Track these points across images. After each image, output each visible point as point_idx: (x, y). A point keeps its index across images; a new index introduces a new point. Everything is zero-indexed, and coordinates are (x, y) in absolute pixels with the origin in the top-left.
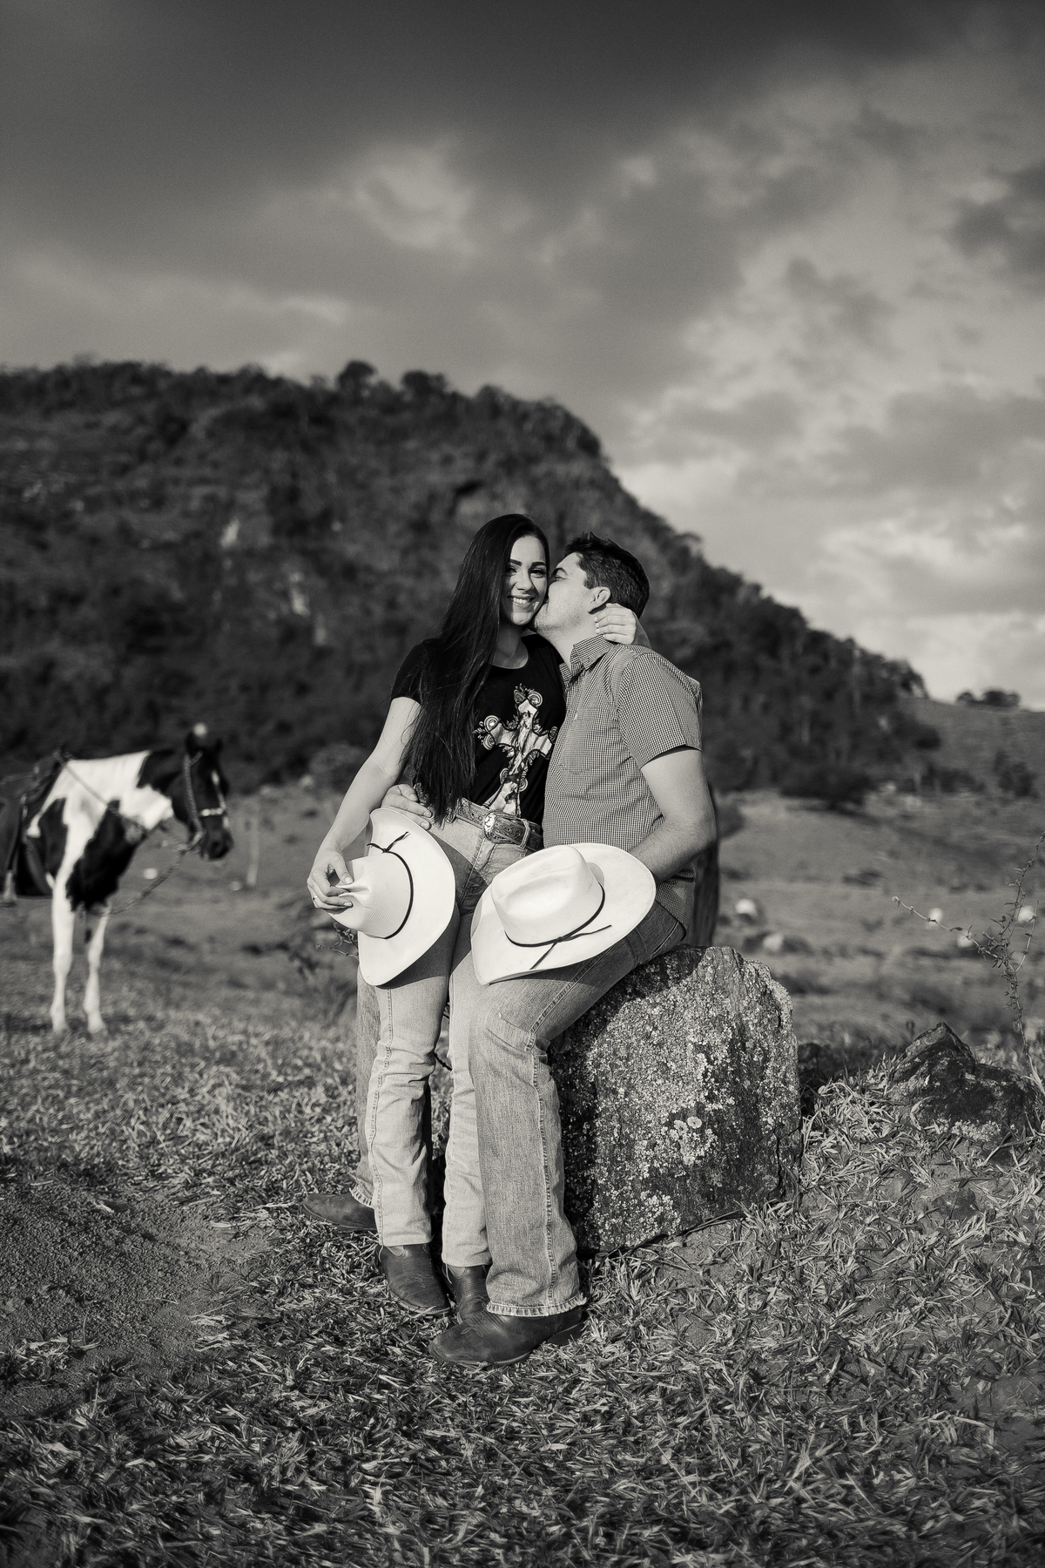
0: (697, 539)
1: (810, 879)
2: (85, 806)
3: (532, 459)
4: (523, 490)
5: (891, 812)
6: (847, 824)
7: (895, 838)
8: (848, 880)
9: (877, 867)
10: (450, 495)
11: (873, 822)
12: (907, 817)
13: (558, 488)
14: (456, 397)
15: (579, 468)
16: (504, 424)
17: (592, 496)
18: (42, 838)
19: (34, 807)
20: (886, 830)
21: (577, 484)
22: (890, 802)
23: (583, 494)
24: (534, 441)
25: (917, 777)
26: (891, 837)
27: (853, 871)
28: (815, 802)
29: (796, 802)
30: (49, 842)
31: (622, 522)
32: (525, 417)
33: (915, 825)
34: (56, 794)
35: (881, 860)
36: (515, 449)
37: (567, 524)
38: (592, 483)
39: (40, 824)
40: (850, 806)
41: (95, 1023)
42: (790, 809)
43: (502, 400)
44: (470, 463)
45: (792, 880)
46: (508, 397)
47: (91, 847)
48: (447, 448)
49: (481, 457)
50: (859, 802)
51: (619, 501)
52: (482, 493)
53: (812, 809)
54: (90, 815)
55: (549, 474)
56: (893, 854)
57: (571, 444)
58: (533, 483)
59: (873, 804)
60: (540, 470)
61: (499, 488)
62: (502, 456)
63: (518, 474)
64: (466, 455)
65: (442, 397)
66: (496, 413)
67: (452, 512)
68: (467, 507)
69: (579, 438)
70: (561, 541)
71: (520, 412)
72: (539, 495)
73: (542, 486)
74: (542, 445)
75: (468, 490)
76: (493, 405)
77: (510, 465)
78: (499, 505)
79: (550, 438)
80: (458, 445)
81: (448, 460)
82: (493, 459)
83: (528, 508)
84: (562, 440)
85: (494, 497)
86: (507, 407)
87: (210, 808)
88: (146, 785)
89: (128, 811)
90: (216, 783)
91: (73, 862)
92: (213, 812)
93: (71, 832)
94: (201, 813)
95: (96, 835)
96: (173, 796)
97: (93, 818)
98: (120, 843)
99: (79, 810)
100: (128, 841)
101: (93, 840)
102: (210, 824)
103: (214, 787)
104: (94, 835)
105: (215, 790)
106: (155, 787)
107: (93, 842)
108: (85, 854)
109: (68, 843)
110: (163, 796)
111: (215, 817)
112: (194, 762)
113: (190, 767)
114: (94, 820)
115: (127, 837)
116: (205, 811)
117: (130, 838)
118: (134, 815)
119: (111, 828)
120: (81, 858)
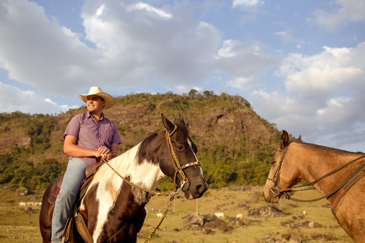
0: (275, 125)
3: (235, 109)
4: (233, 116)
8: (323, 206)
10: (216, 118)
13: (241, 115)
14: (216, 96)
15: (246, 110)
16: (228, 101)
17: (249, 116)
21: (245, 114)
23: (247, 116)
24: (235, 105)
27: (324, 204)
31: (256, 122)
36: (230, 107)
37: (244, 123)
38: (249, 113)
39: (84, 203)
44: (220, 111)
47: (112, 212)
48: (215, 108)
49: (223, 109)
51: (256, 117)
52: (223, 117)
54: (112, 192)
55: (238, 112)
57: (243, 104)
58: (235, 114)
60: (236, 111)
61: (227, 116)
62: (228, 109)
63: (231, 113)
64: (219, 109)
65: (213, 96)
66: (225, 99)
67: (216, 122)
68: (220, 121)
69: (245, 103)
70: (243, 127)
71: (231, 98)
72: (237, 117)
73: (237, 115)
74: (237, 106)
75: (220, 117)
76: (225, 97)
77: (229, 111)
78: (227, 120)
79: (238, 104)
80: (217, 107)
81: (215, 110)
82: (225, 109)
83: (234, 120)
84: (241, 104)
85: (226, 118)
86: (228, 97)
87: (189, 162)
88: (144, 161)
89: (134, 181)
90: (190, 145)
91: (101, 225)
92: (192, 164)
93: (100, 205)
94: (183, 167)
95: (115, 204)
96: (160, 161)
97: (114, 192)
98: (132, 205)
99: (106, 189)
100: (137, 202)
101: (113, 208)
102: (190, 173)
103: (190, 147)
104: (113, 204)
105: (191, 149)
106: (149, 161)
107: (113, 209)
108: (108, 218)
109: (98, 213)
110: (153, 164)
111: (194, 168)
112: (172, 133)
113: (171, 137)
114: (114, 194)
115: (136, 200)
116: (186, 165)
117: (138, 200)
118: (138, 183)
119: (126, 196)
120: (106, 222)
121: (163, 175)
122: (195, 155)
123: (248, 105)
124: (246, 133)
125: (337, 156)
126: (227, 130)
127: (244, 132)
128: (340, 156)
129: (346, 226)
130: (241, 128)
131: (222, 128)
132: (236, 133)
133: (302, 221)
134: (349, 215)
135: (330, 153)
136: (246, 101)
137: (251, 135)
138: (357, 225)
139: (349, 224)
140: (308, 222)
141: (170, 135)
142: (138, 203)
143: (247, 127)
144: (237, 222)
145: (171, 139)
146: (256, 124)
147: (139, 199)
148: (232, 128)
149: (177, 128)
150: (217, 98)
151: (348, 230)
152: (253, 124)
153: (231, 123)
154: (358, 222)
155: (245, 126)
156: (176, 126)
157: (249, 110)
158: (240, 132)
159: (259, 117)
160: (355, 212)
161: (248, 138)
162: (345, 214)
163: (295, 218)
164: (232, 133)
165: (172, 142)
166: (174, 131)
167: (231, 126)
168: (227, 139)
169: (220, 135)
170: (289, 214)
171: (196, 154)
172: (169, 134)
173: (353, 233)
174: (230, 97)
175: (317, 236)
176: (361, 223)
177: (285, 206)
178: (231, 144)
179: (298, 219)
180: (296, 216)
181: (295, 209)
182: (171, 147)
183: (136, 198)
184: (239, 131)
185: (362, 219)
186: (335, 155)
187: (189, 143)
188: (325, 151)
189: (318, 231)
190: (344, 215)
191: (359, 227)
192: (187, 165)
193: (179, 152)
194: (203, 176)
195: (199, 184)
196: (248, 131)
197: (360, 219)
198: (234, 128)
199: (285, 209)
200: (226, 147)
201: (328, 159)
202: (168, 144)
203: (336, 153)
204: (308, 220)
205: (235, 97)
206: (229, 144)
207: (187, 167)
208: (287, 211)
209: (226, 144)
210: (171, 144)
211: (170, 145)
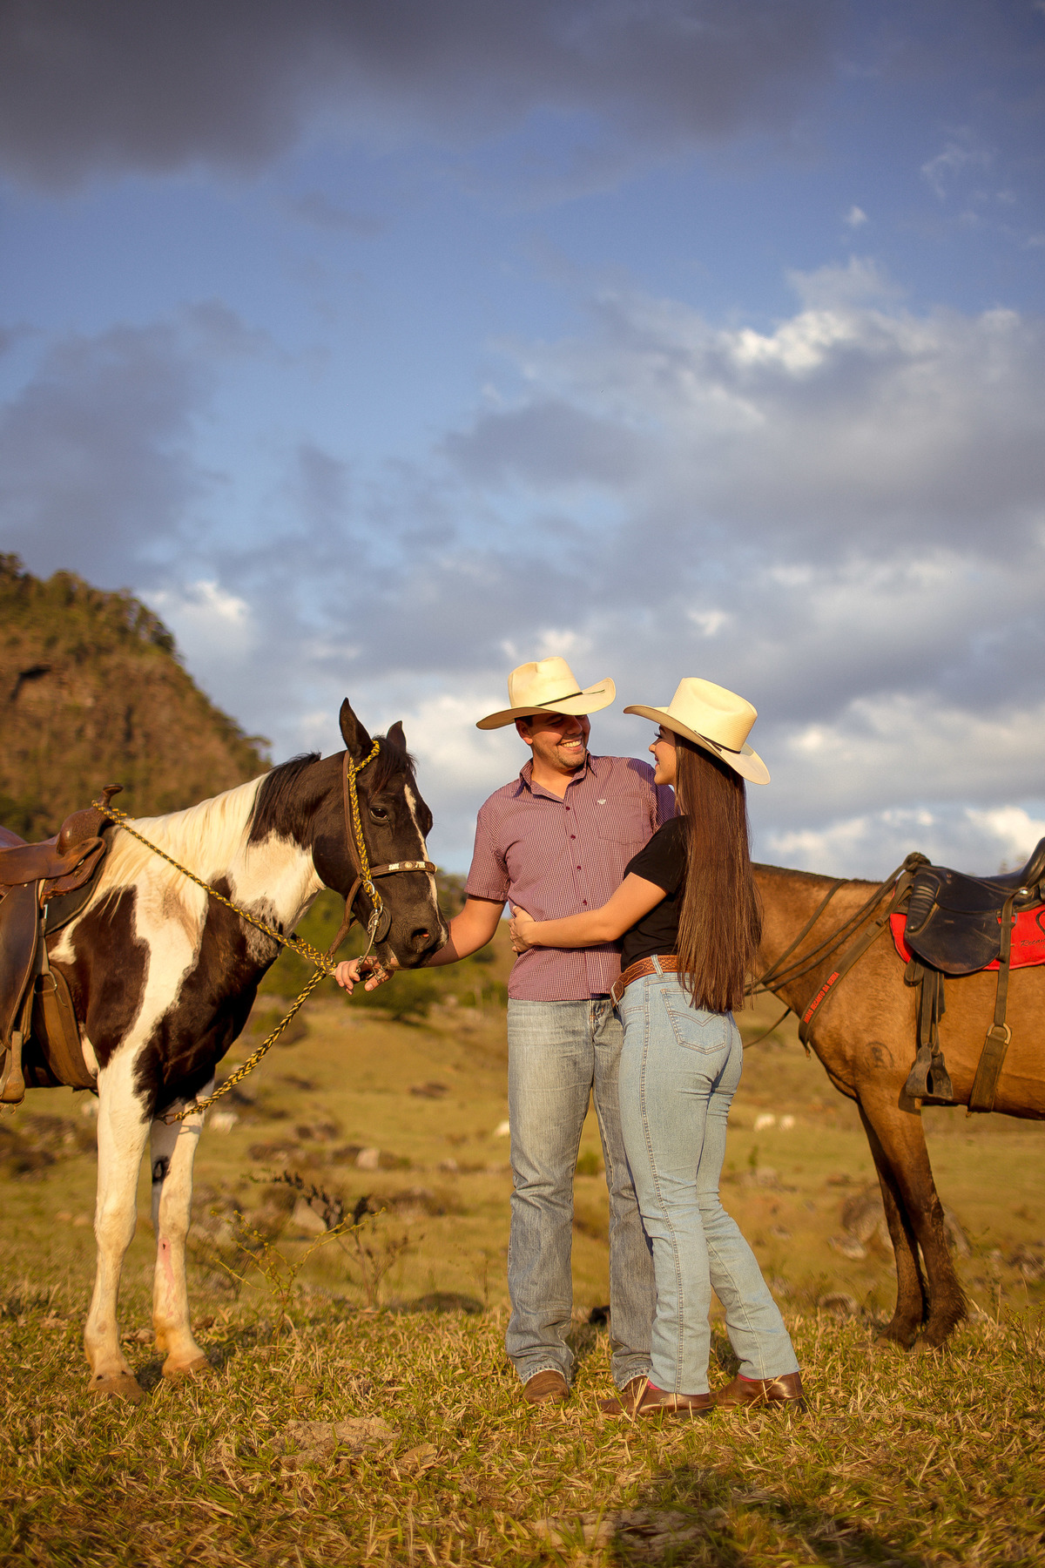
0: (267, 743)
1: (380, 1091)
2: (172, 904)
3: (104, 650)
4: (92, 680)
5: (453, 1025)
6: (411, 1035)
7: (459, 1051)
8: (415, 1092)
9: (443, 1081)
10: (16, 678)
11: (437, 1034)
12: (467, 1030)
13: (129, 681)
14: (27, 579)
15: (151, 662)
16: (77, 613)
17: (162, 692)
18: (80, 967)
19: (61, 906)
20: (449, 1042)
21: (148, 679)
22: (451, 1015)
23: (154, 689)
24: (107, 631)
25: (478, 991)
26: (455, 1050)
27: (420, 1084)
28: (381, 1013)
29: (362, 1012)
30: (97, 979)
31: (191, 720)
32: (99, 606)
33: (474, 1038)
34: (112, 879)
35: (444, 1073)
36: (87, 639)
37: (136, 718)
38: (164, 679)
39: (74, 939)
40: (415, 1018)
41: (182, 1349)
42: (356, 1020)
43: (77, 587)
44: (39, 648)
45: (361, 1091)
46: (84, 586)
47: (192, 983)
48: (15, 630)
49: (51, 642)
50: (423, 1014)
51: (190, 699)
52: (47, 678)
53: (377, 1019)
54: (184, 921)
55: (120, 666)
56: (457, 1067)
57: (145, 636)
58: (104, 674)
59: (436, 1017)
60: (111, 661)
61: (66, 677)
62: (73, 644)
63: (88, 664)
64: (35, 639)
65: (14, 578)
66: (70, 599)
67: (14, 696)
68: (33, 693)
69: (154, 634)
70: (129, 735)
71: (95, 603)
72: (108, 686)
73: (112, 677)
74: (115, 637)
75: (34, 674)
76: (67, 592)
77: (80, 654)
78: (65, 693)
79: (123, 631)
80: (27, 628)
81: (14, 642)
82: (62, 646)
83: (97, 698)
84: (136, 634)
85: (61, 684)
86: (81, 595)
87: (403, 858)
88: (269, 834)
89: (245, 895)
90: (412, 808)
91: (154, 1018)
92: (408, 865)
93: (152, 957)
94: (380, 871)
95: (198, 957)
96: (317, 841)
97: (189, 924)
98: (242, 966)
99: (166, 913)
100: (255, 958)
101: (194, 969)
102: (398, 890)
103: (410, 815)
104: (194, 957)
105: (412, 820)
106: (283, 833)
107: (193, 973)
108: (181, 999)
109: (147, 981)
110: (299, 848)
111: (412, 876)
112: (363, 764)
113: (357, 776)
114: (192, 928)
115: (252, 951)
116: (390, 866)
117: (256, 953)
118: (256, 902)
119: (223, 940)
120: (173, 1007)
121: (321, 885)
122: (422, 840)
123: (164, 642)
124: (141, 763)
125: (807, 890)
126: (57, 736)
127: (130, 757)
128: (816, 889)
129: (839, 1061)
130: (119, 736)
131: (37, 724)
132: (97, 756)
133: (332, 1146)
134: (847, 1037)
135: (790, 884)
136: (160, 626)
137: (162, 772)
138: (866, 1059)
139: (848, 1058)
140: (355, 1151)
141: (357, 769)
142: (258, 960)
143: (147, 736)
144: (69, 1138)
145: (356, 783)
146: (188, 729)
147: (260, 951)
148: (80, 732)
149: (380, 753)
150: (33, 591)
151: (845, 1072)
152: (177, 729)
153: (78, 711)
154: (868, 1049)
155: (138, 733)
156: (377, 746)
157: (170, 664)
158: (114, 757)
159: (203, 702)
160: (861, 1028)
161: (147, 783)
162: (838, 1034)
163: (304, 1132)
164: (77, 754)
165: (359, 790)
166: (369, 758)
167: (78, 723)
168: (54, 776)
169: (24, 755)
170: (280, 1115)
171: (425, 838)
172: (352, 766)
173: (857, 1079)
174: (90, 594)
175: (395, 1201)
176: (875, 1050)
177: (269, 1083)
178: (66, 804)
179: (318, 1135)
180: (311, 1124)
181: (305, 1099)
182: (355, 805)
183: (253, 947)
184: (109, 748)
185: (877, 1043)
186: (804, 887)
187: (411, 801)
188: (777, 878)
189: (399, 1181)
190: (835, 1036)
191: (871, 1062)
192: (394, 867)
193: (376, 824)
194: (435, 905)
195: (418, 925)
196: (148, 756)
197: (872, 1043)
198: (90, 732)
199: (267, 1093)
200: (43, 811)
201: (787, 897)
202: (346, 794)
203: (805, 883)
204: (357, 1142)
205: (116, 598)
206: (60, 799)
207: (394, 873)
208: (275, 1103)
209: (46, 798)
210: (354, 797)
211: (350, 798)
